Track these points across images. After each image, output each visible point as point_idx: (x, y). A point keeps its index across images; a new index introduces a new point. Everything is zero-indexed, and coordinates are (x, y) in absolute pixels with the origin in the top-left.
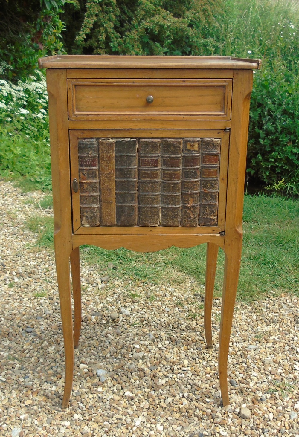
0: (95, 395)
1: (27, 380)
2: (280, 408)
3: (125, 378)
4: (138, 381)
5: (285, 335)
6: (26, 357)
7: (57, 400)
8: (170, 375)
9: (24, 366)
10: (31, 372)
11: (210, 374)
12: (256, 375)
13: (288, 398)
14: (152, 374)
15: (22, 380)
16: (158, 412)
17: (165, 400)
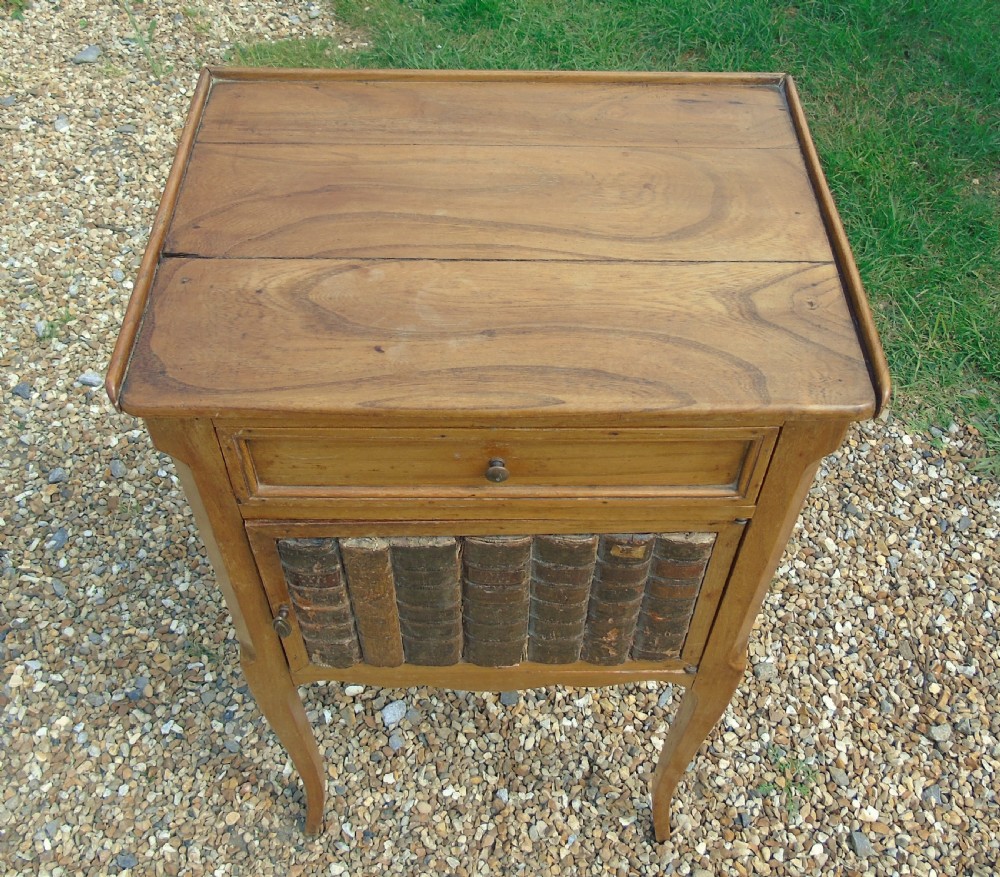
0: (378, 796)
1: (230, 727)
2: (780, 856)
3: (444, 732)
4: (473, 742)
5: (812, 559)
6: (226, 640)
7: (294, 807)
8: (545, 721)
9: (224, 676)
10: (237, 697)
11: (636, 721)
12: (735, 725)
13: (800, 820)
14: (505, 719)
15: (218, 726)
16: (513, 861)
17: (529, 825)
